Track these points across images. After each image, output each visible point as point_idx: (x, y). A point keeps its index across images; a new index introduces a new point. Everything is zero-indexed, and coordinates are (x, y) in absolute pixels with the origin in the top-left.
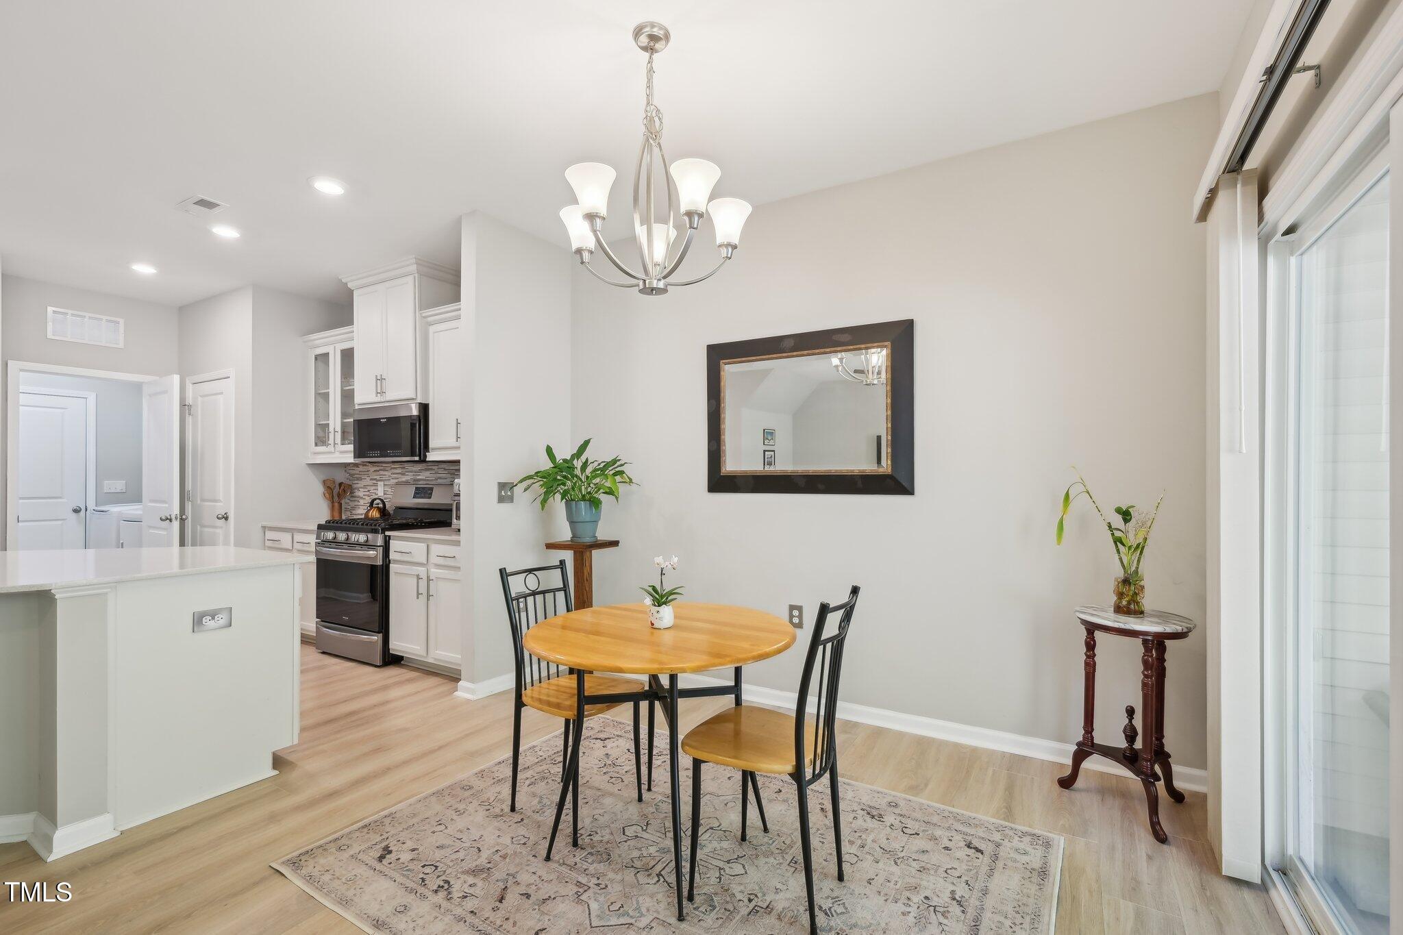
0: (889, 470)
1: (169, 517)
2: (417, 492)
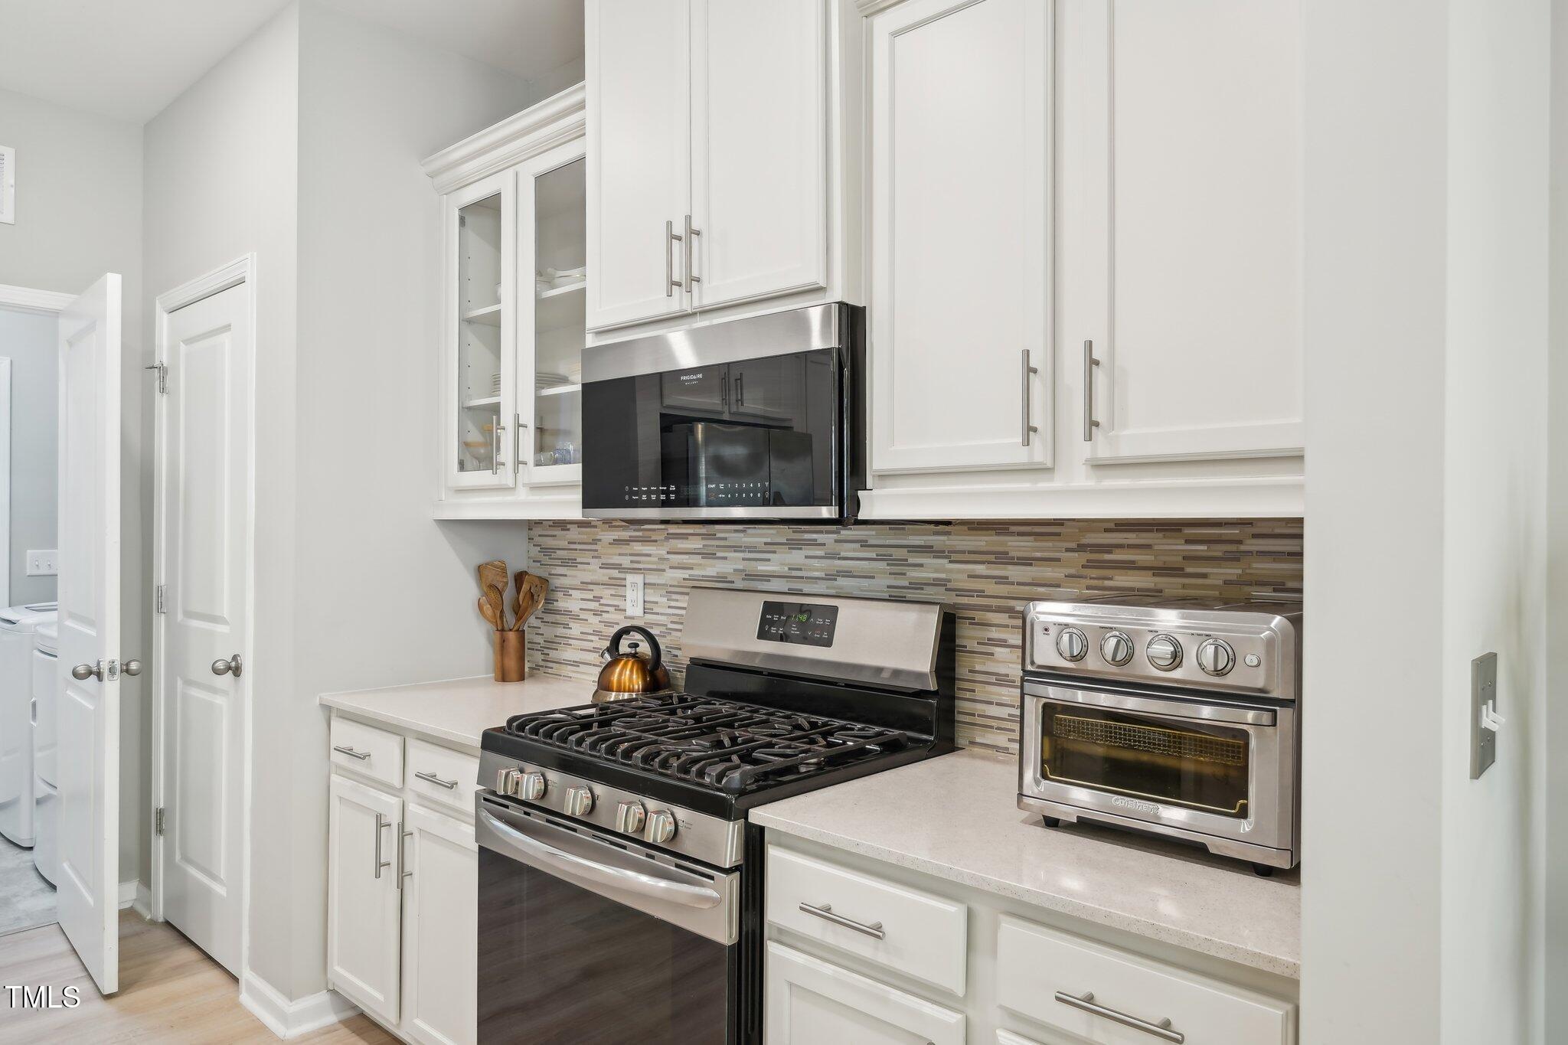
1: (95, 669)
2: (772, 617)
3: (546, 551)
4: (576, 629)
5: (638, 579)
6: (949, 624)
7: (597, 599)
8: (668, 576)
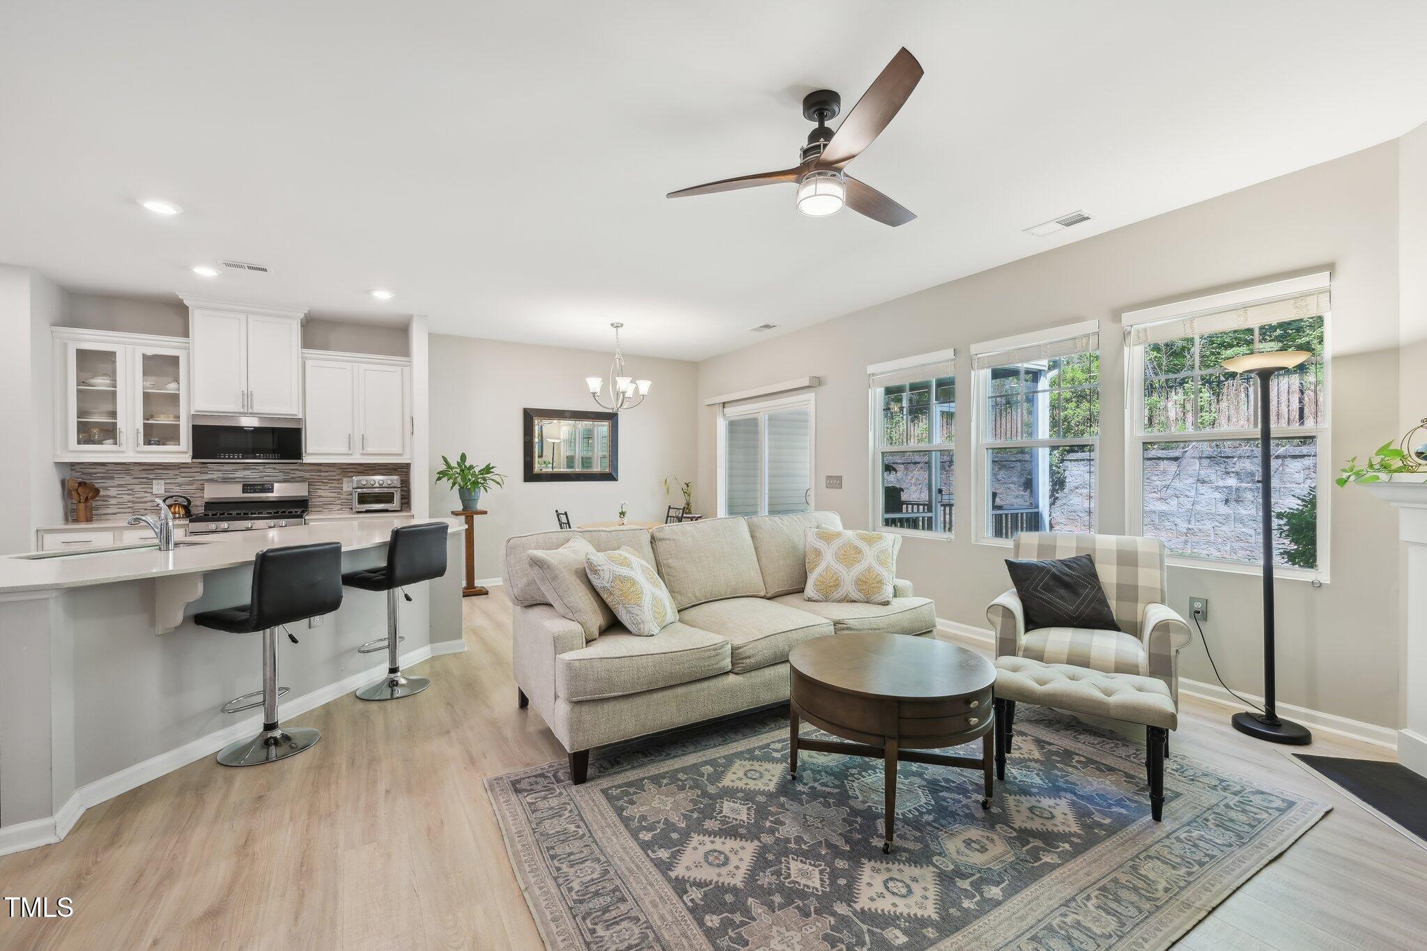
0: (608, 470)
2: (247, 488)
4: (114, 501)
5: (162, 482)
6: (310, 485)
8: (180, 480)
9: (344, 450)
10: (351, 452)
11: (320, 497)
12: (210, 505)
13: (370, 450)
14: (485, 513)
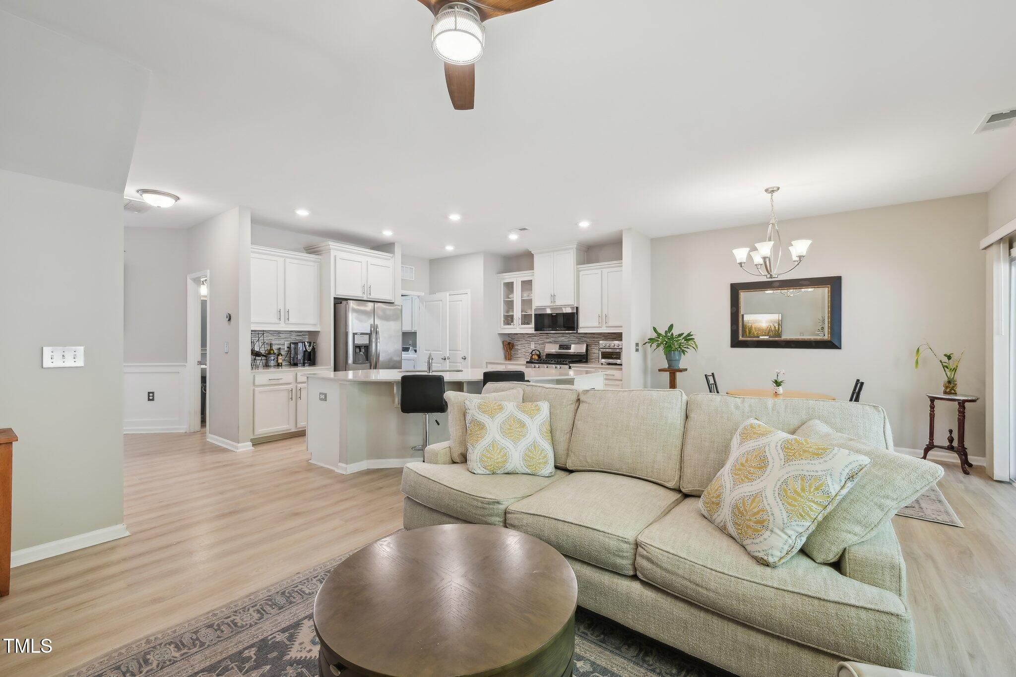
0: (830, 339)
2: (561, 347)
3: (512, 339)
4: (519, 351)
5: (534, 343)
6: (587, 346)
7: (524, 346)
8: (540, 342)
9: (596, 324)
10: (600, 325)
11: (594, 353)
12: (549, 356)
13: (610, 324)
14: (686, 370)
